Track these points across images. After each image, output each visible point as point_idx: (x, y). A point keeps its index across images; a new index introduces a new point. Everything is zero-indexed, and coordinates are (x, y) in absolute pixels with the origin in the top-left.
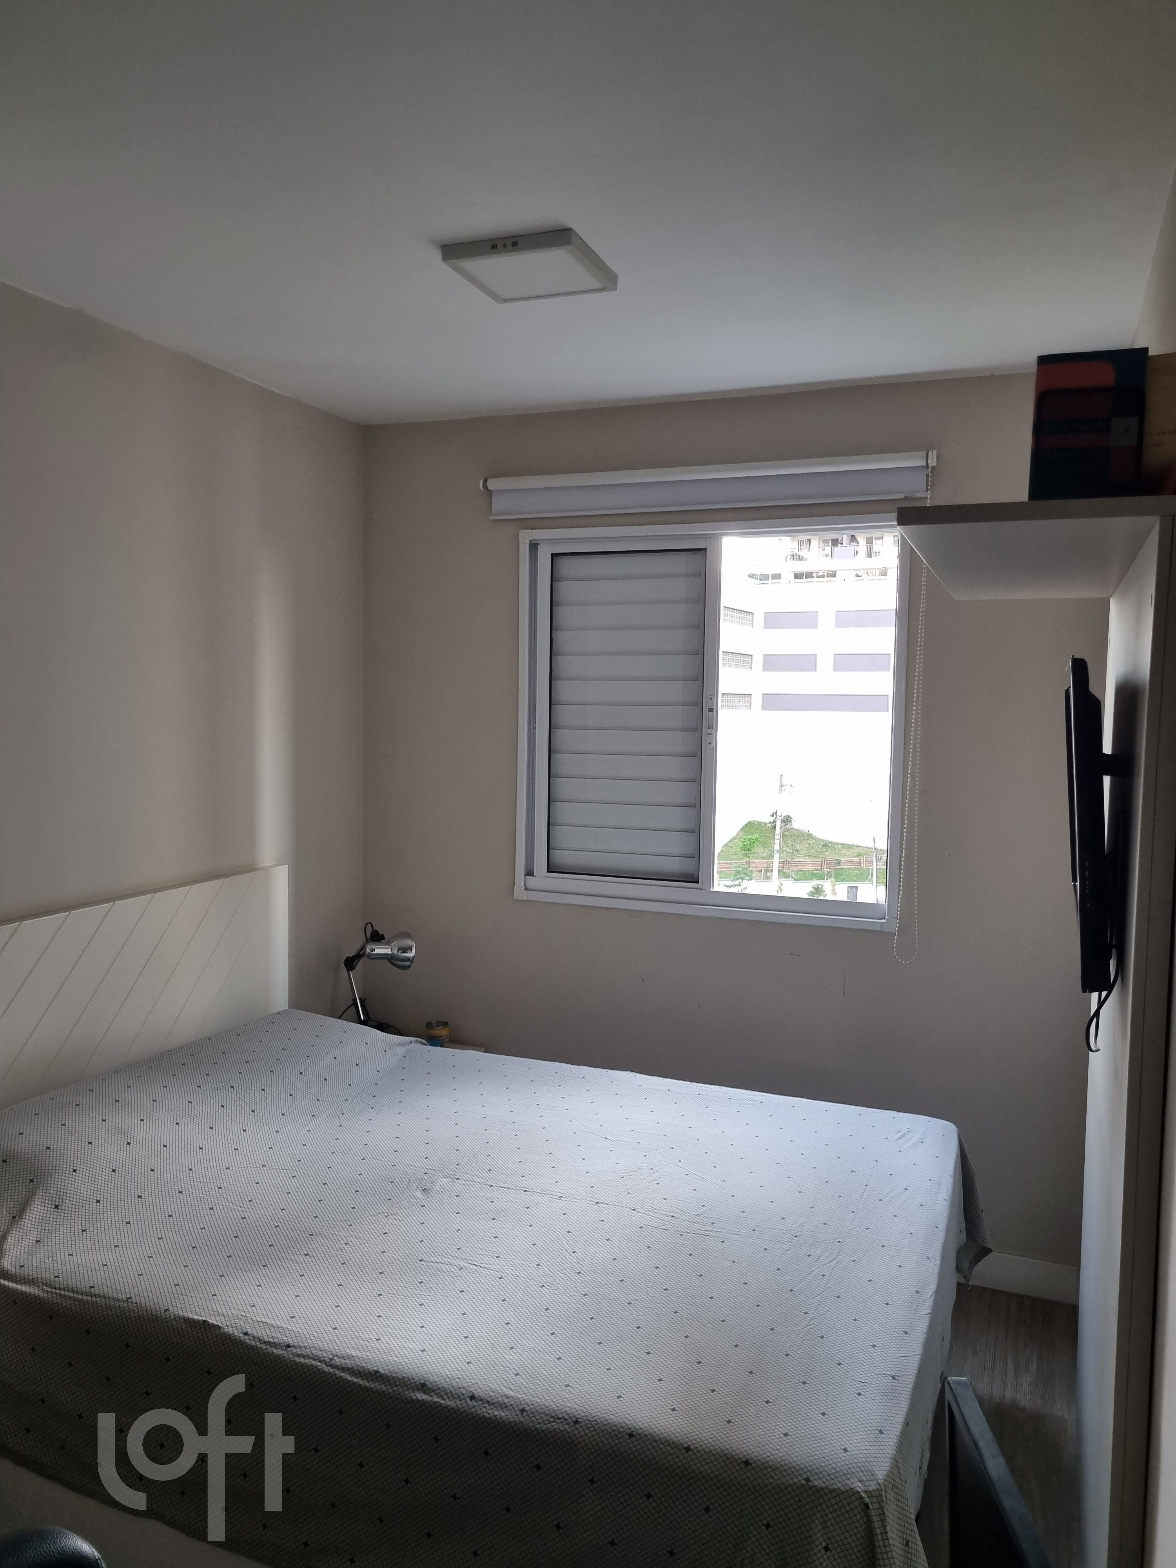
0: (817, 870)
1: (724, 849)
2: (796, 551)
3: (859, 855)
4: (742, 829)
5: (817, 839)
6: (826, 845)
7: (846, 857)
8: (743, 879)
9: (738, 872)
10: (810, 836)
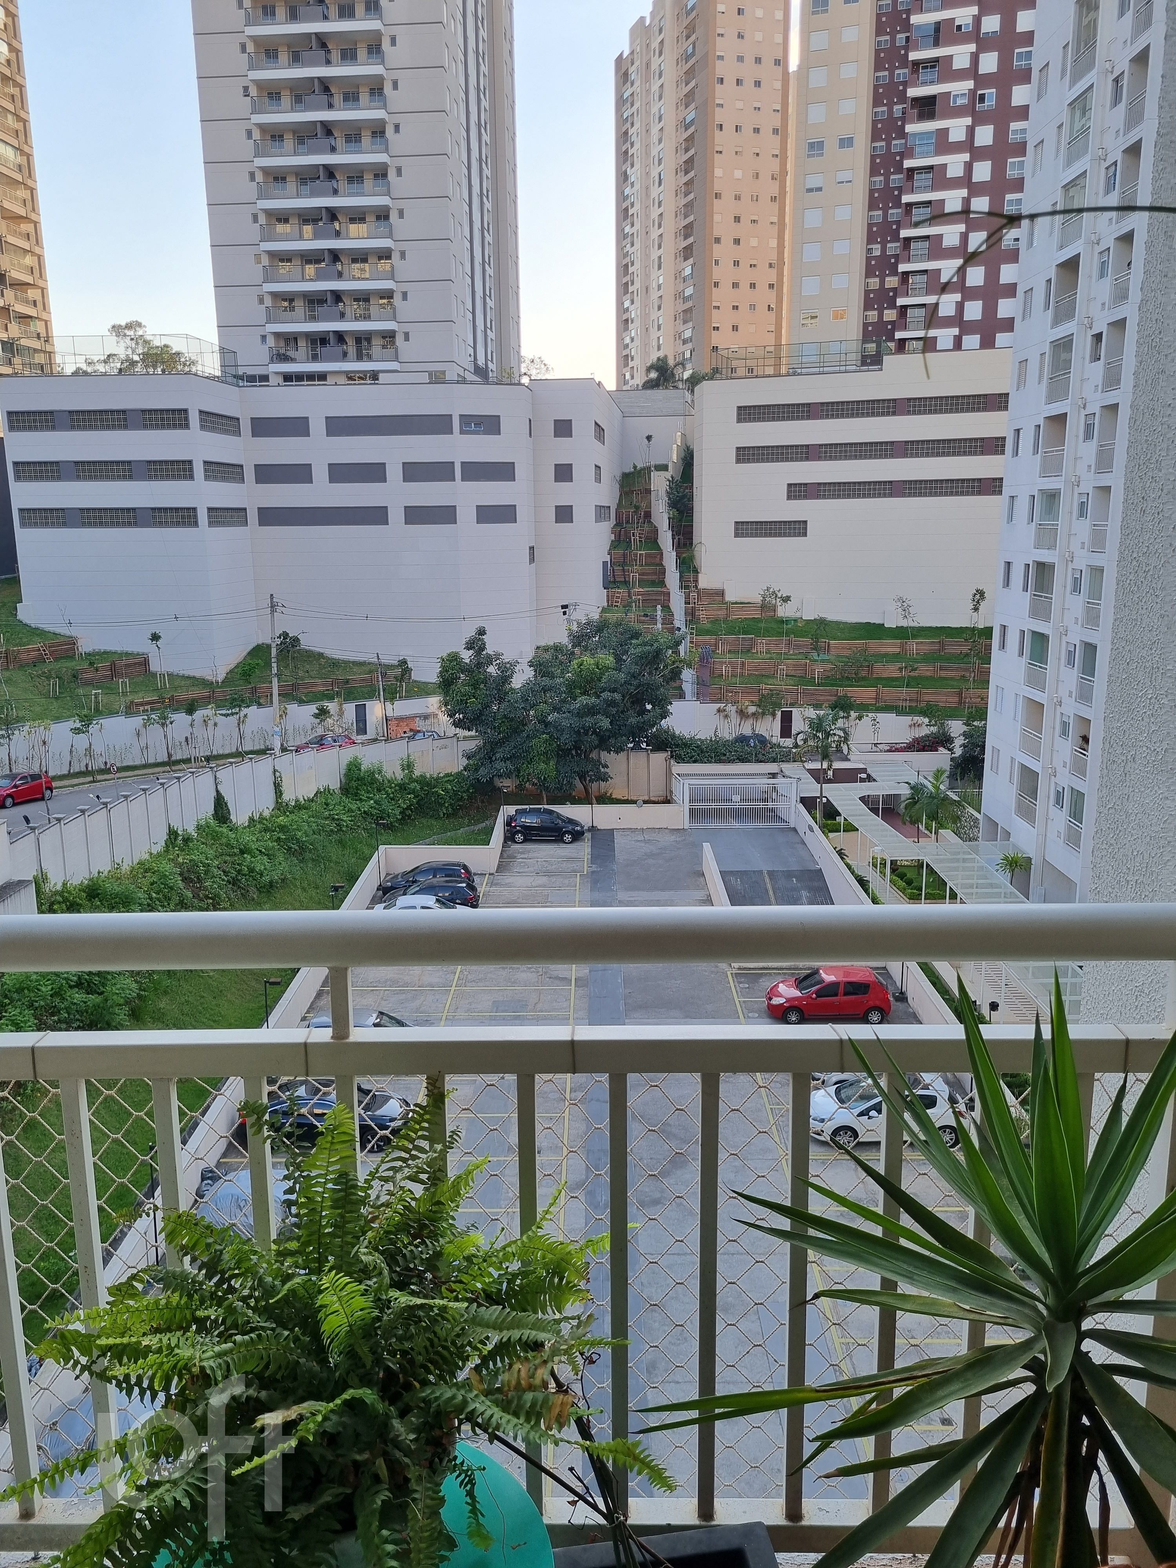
0: (328, 690)
1: (229, 676)
2: (282, 351)
3: (370, 672)
4: (249, 653)
5: (328, 659)
6: (335, 664)
7: (356, 676)
8: (240, 706)
9: (234, 699)
10: (321, 655)
